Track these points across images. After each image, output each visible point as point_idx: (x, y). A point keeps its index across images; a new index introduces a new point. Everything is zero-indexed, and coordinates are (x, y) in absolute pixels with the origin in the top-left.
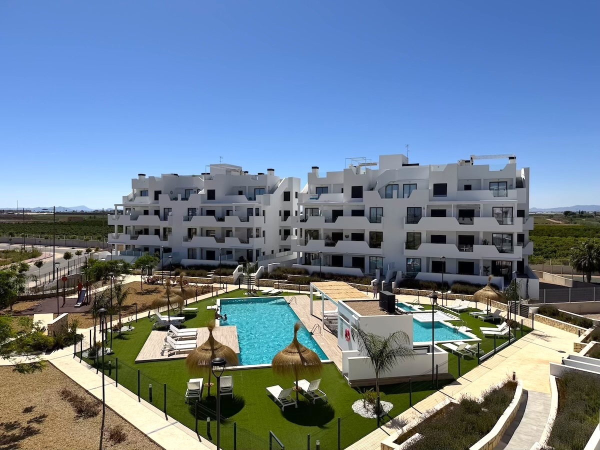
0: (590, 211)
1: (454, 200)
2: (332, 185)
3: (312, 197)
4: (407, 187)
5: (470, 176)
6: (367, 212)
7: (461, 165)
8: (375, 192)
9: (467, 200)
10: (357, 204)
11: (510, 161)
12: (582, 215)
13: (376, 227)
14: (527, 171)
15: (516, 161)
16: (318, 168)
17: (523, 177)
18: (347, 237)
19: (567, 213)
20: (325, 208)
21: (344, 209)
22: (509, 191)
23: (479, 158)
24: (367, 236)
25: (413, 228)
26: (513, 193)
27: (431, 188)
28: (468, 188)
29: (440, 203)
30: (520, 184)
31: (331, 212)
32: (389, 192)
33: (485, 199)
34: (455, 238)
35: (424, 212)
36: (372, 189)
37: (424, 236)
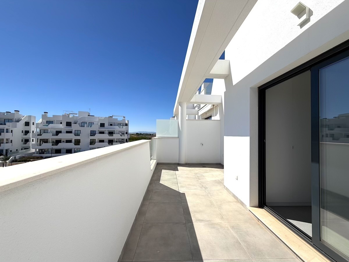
0: (143, 133)
2: (56, 121)
3: (44, 125)
4: (90, 123)
5: (112, 122)
6: (73, 132)
8: (77, 125)
9: (111, 129)
10: (68, 129)
12: (141, 134)
13: (78, 138)
14: (128, 121)
15: (125, 118)
16: (47, 113)
17: (127, 123)
18: (63, 141)
19: (137, 134)
20: (52, 130)
21: (62, 130)
22: (123, 126)
24: (73, 141)
25: (92, 138)
26: (124, 127)
27: (99, 124)
28: (111, 125)
29: (102, 129)
30: (126, 125)
31: (55, 132)
32: (83, 125)
33: (116, 128)
34: (107, 141)
35: (97, 132)
36: (76, 123)
37: (97, 140)
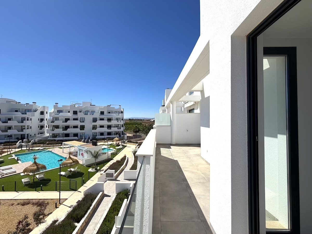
1: (106, 116)
2: (65, 110)
4: (92, 112)
5: (110, 110)
6: (79, 119)
7: (107, 106)
9: (109, 116)
10: (75, 117)
11: (119, 107)
13: (82, 124)
14: (123, 109)
16: (58, 104)
17: (122, 111)
18: (71, 127)
20: (62, 118)
21: (70, 118)
23: (112, 105)
24: (79, 126)
25: (94, 124)
26: (120, 114)
27: (100, 112)
28: (109, 113)
29: (102, 117)
31: (65, 119)
32: (86, 113)
33: (114, 116)
35: (98, 119)
36: (81, 112)
37: (98, 126)
